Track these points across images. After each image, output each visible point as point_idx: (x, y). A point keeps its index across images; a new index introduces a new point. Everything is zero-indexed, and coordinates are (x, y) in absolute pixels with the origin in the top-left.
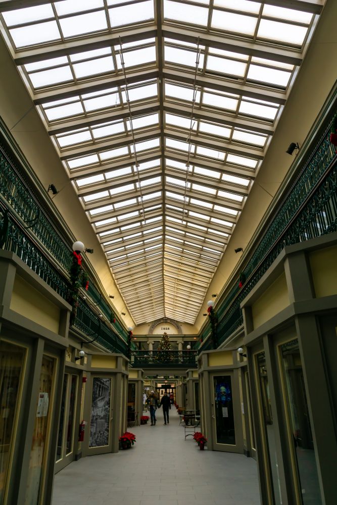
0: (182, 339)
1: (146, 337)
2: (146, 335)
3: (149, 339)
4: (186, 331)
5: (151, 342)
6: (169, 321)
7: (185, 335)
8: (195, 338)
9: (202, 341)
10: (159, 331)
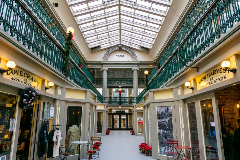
0: (137, 66)
1: (101, 64)
2: (100, 62)
3: (104, 65)
4: (141, 58)
5: (105, 69)
6: (124, 48)
7: (140, 62)
8: (151, 66)
9: (159, 68)
10: (114, 58)
